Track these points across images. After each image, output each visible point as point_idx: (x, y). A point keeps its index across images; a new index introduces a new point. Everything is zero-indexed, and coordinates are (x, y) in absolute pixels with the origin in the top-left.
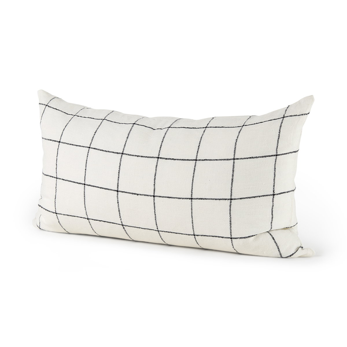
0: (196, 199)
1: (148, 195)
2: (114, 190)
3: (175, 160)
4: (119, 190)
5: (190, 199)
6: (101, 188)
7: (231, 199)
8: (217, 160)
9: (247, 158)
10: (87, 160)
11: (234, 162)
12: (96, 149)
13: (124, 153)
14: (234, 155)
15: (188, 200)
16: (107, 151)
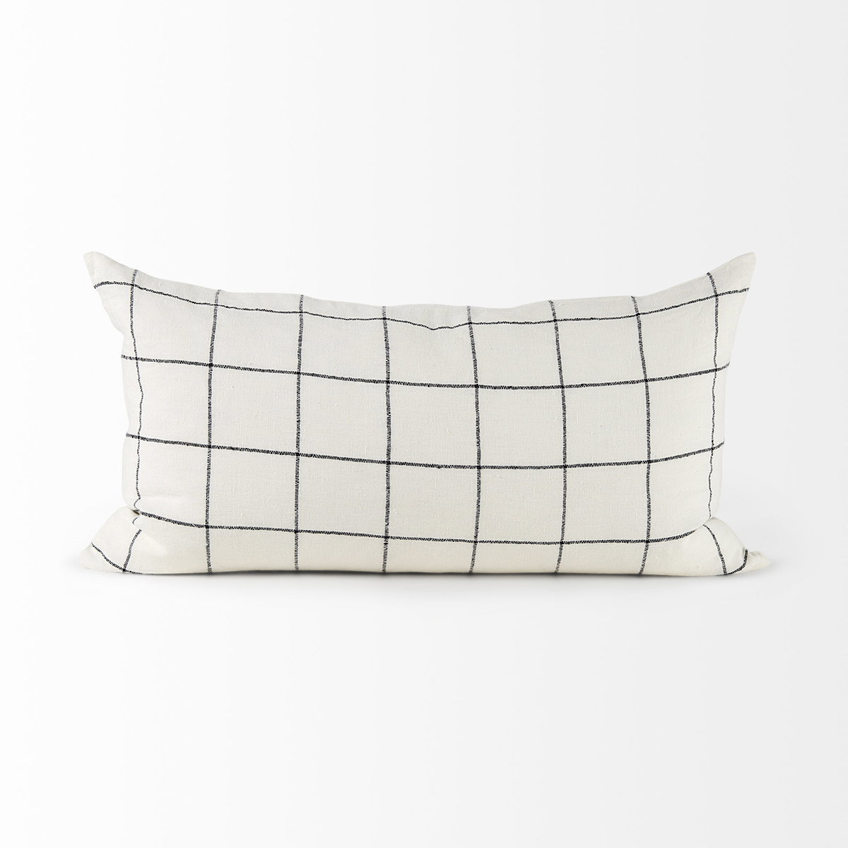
0: (575, 466)
1: (463, 467)
2: (379, 462)
3: (516, 388)
4: (391, 460)
5: (561, 467)
6: (344, 459)
7: (649, 462)
8: (609, 384)
9: (671, 378)
10: (298, 401)
11: (647, 387)
12: (318, 375)
13: (390, 380)
14: (645, 372)
15: (558, 469)
16: (346, 379)
